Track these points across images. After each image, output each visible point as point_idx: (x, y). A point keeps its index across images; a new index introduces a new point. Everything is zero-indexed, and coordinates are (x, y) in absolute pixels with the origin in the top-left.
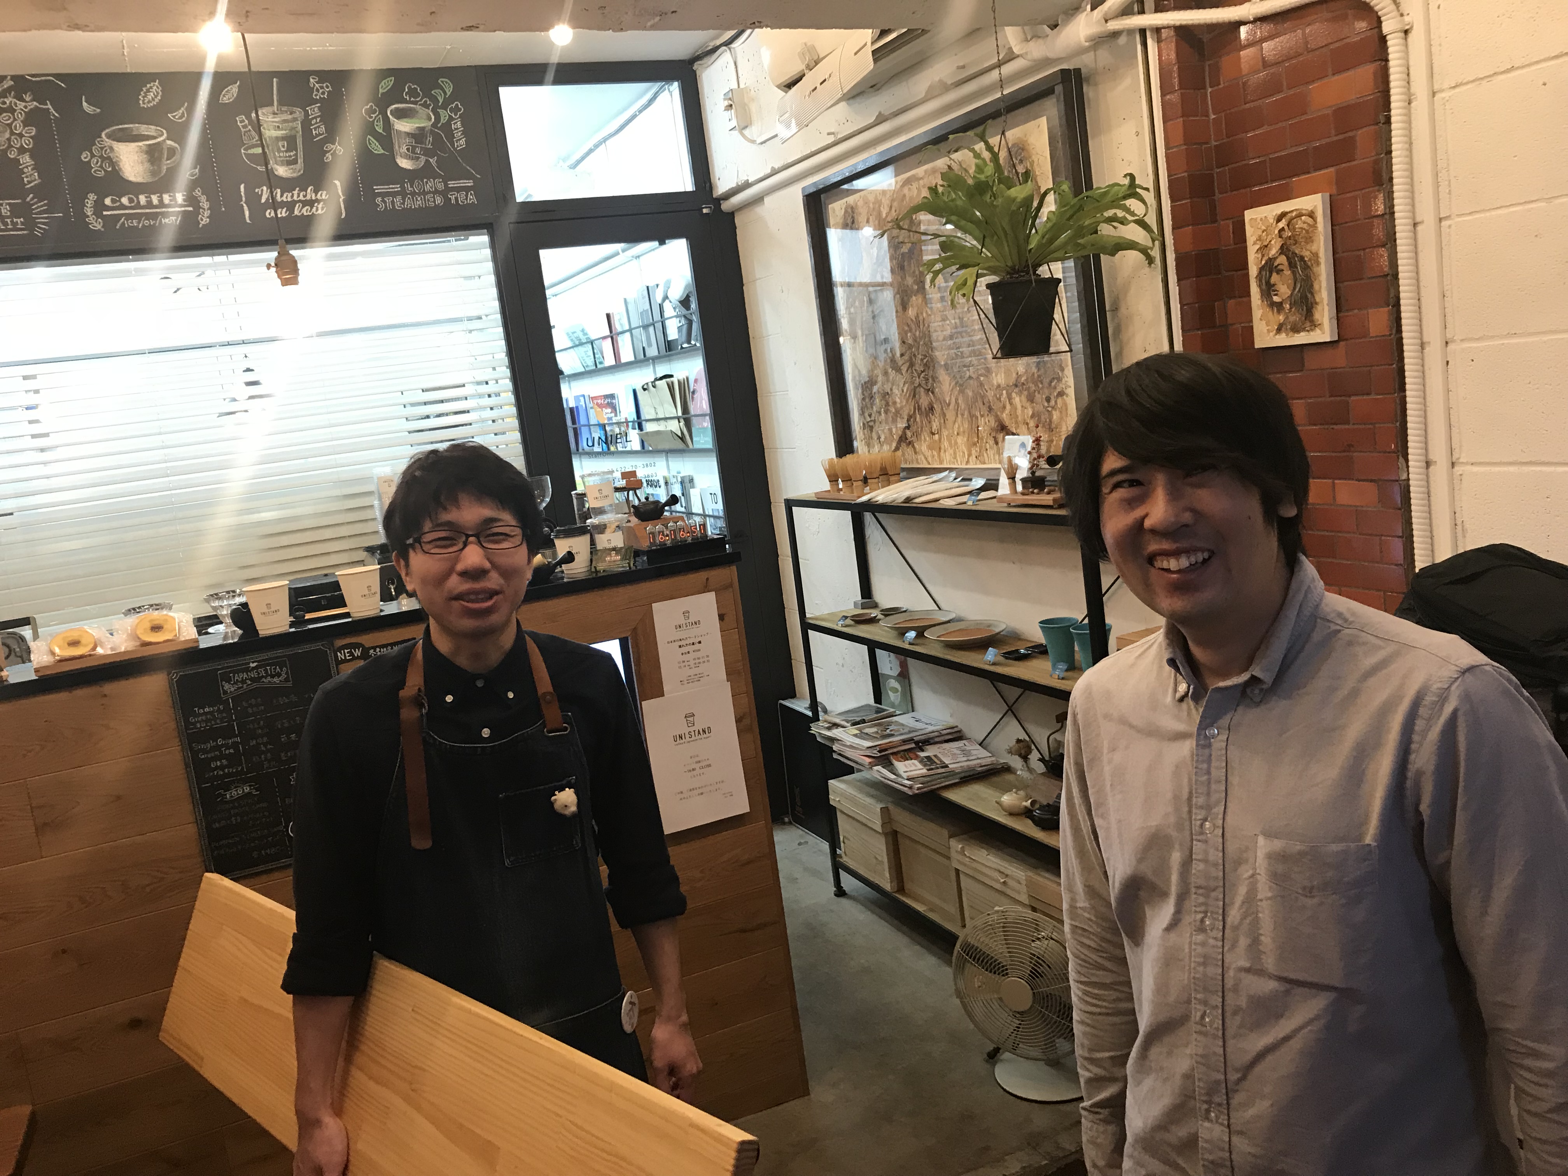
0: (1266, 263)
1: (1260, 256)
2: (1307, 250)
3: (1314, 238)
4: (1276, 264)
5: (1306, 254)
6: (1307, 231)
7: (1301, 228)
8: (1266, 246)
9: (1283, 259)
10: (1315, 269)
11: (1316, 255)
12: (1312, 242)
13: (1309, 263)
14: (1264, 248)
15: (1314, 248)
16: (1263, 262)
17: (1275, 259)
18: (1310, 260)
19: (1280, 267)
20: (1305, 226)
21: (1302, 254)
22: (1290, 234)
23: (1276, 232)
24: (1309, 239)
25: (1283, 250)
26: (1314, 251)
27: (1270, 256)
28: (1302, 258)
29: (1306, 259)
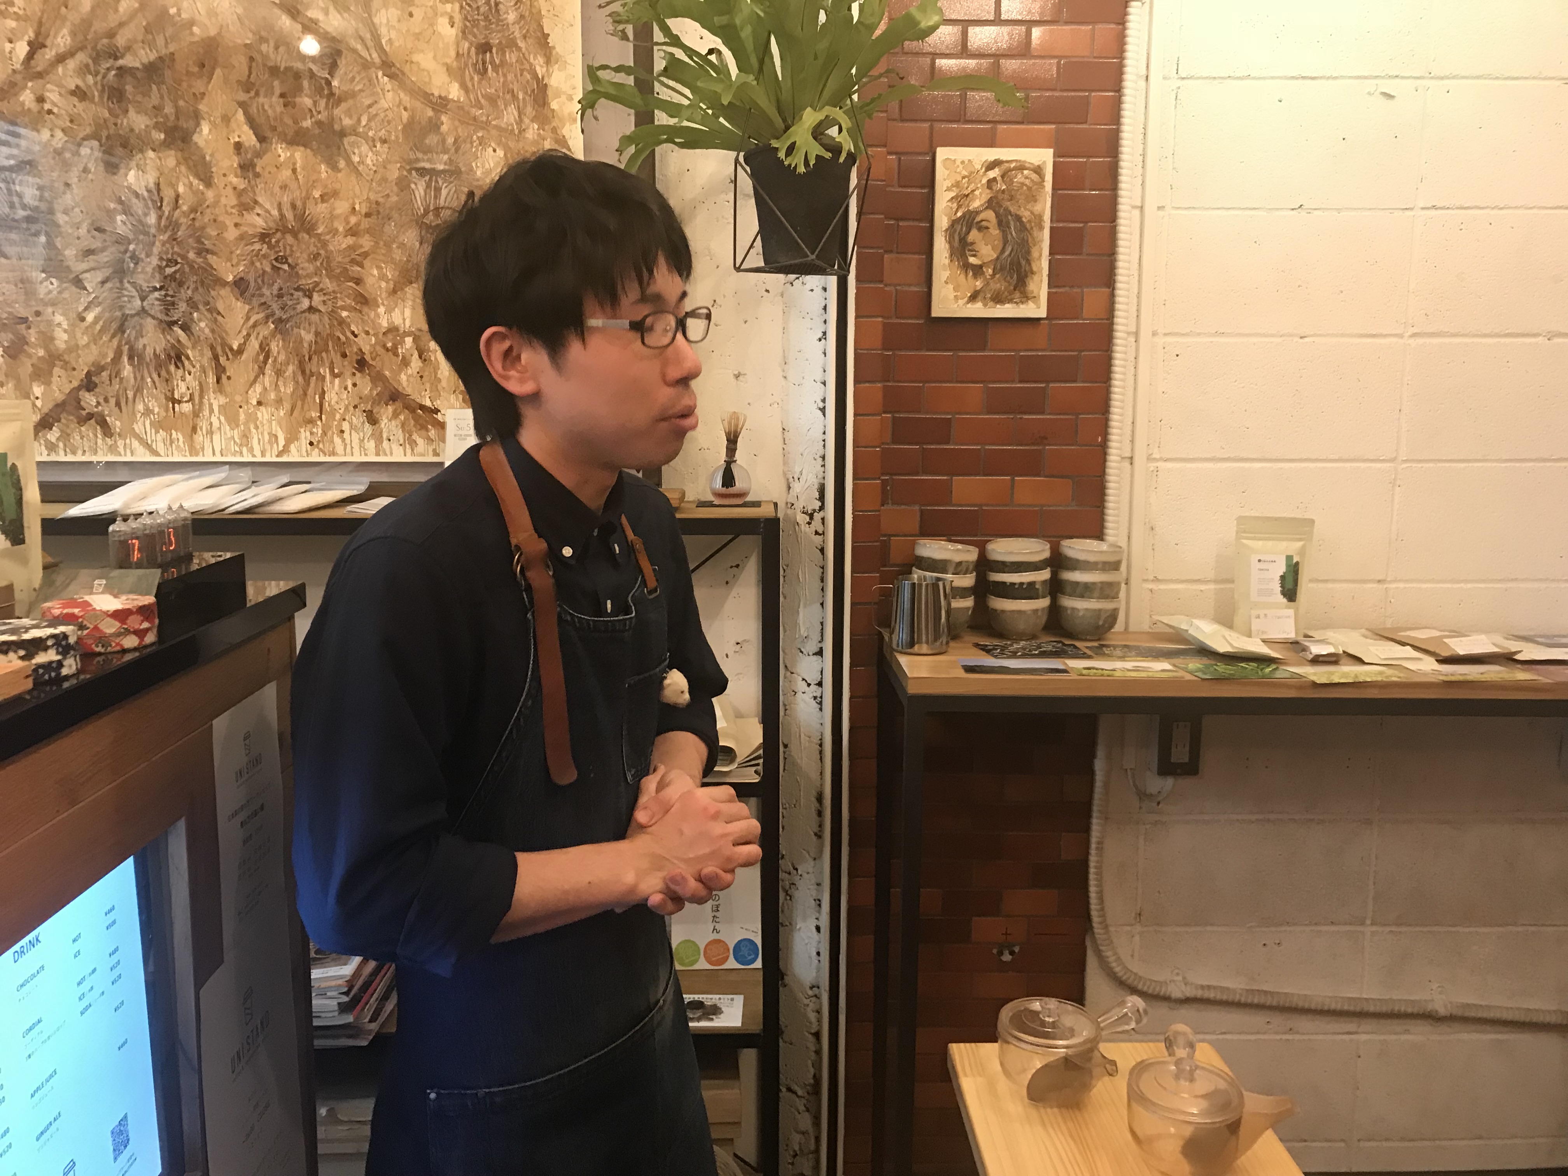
0: (964, 216)
1: (955, 205)
2: (1025, 209)
3: (1038, 197)
4: (978, 219)
5: (1026, 215)
6: (1029, 189)
7: (1023, 184)
8: (967, 196)
9: (990, 215)
10: (1035, 233)
11: (1040, 218)
12: (1036, 201)
13: (1028, 226)
14: (961, 198)
15: (1037, 208)
16: (959, 214)
17: (977, 213)
18: (1029, 221)
19: (984, 223)
20: (1027, 182)
21: (1018, 213)
22: (1004, 187)
23: (984, 181)
24: (1032, 198)
25: (991, 204)
26: (1036, 213)
27: (971, 208)
28: (1018, 218)
29: (1024, 219)
